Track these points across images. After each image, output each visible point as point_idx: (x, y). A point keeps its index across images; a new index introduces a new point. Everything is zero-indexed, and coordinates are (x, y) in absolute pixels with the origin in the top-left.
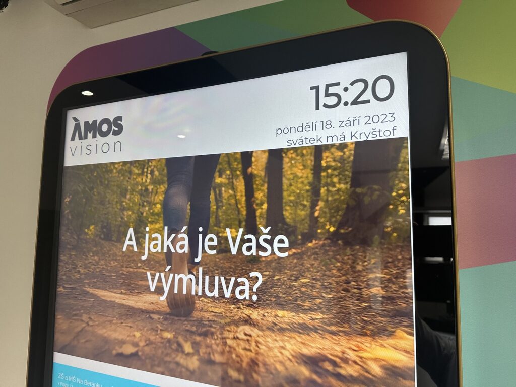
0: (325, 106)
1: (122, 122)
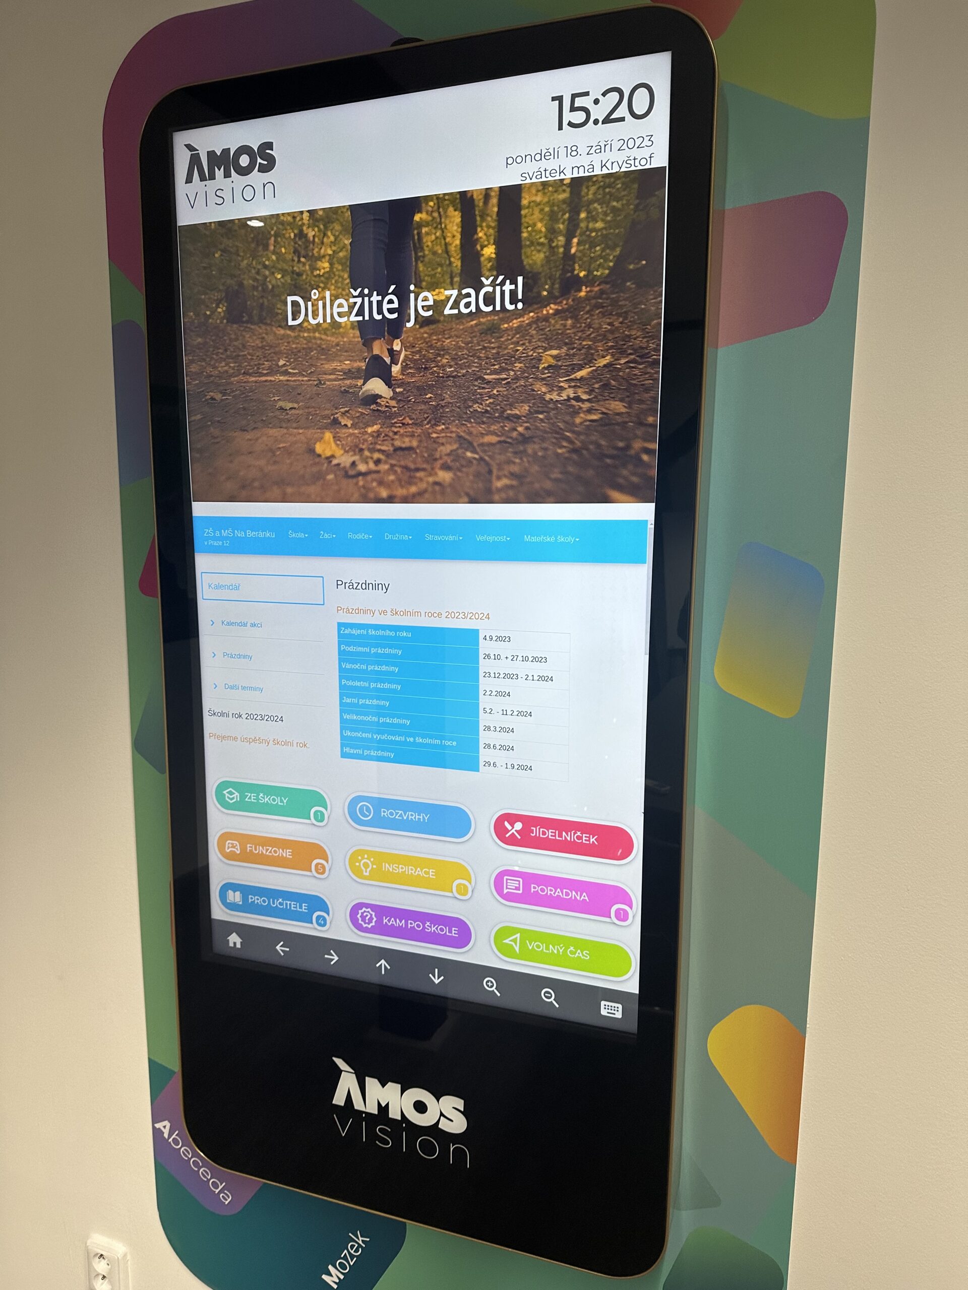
0: (570, 124)
1: (272, 150)
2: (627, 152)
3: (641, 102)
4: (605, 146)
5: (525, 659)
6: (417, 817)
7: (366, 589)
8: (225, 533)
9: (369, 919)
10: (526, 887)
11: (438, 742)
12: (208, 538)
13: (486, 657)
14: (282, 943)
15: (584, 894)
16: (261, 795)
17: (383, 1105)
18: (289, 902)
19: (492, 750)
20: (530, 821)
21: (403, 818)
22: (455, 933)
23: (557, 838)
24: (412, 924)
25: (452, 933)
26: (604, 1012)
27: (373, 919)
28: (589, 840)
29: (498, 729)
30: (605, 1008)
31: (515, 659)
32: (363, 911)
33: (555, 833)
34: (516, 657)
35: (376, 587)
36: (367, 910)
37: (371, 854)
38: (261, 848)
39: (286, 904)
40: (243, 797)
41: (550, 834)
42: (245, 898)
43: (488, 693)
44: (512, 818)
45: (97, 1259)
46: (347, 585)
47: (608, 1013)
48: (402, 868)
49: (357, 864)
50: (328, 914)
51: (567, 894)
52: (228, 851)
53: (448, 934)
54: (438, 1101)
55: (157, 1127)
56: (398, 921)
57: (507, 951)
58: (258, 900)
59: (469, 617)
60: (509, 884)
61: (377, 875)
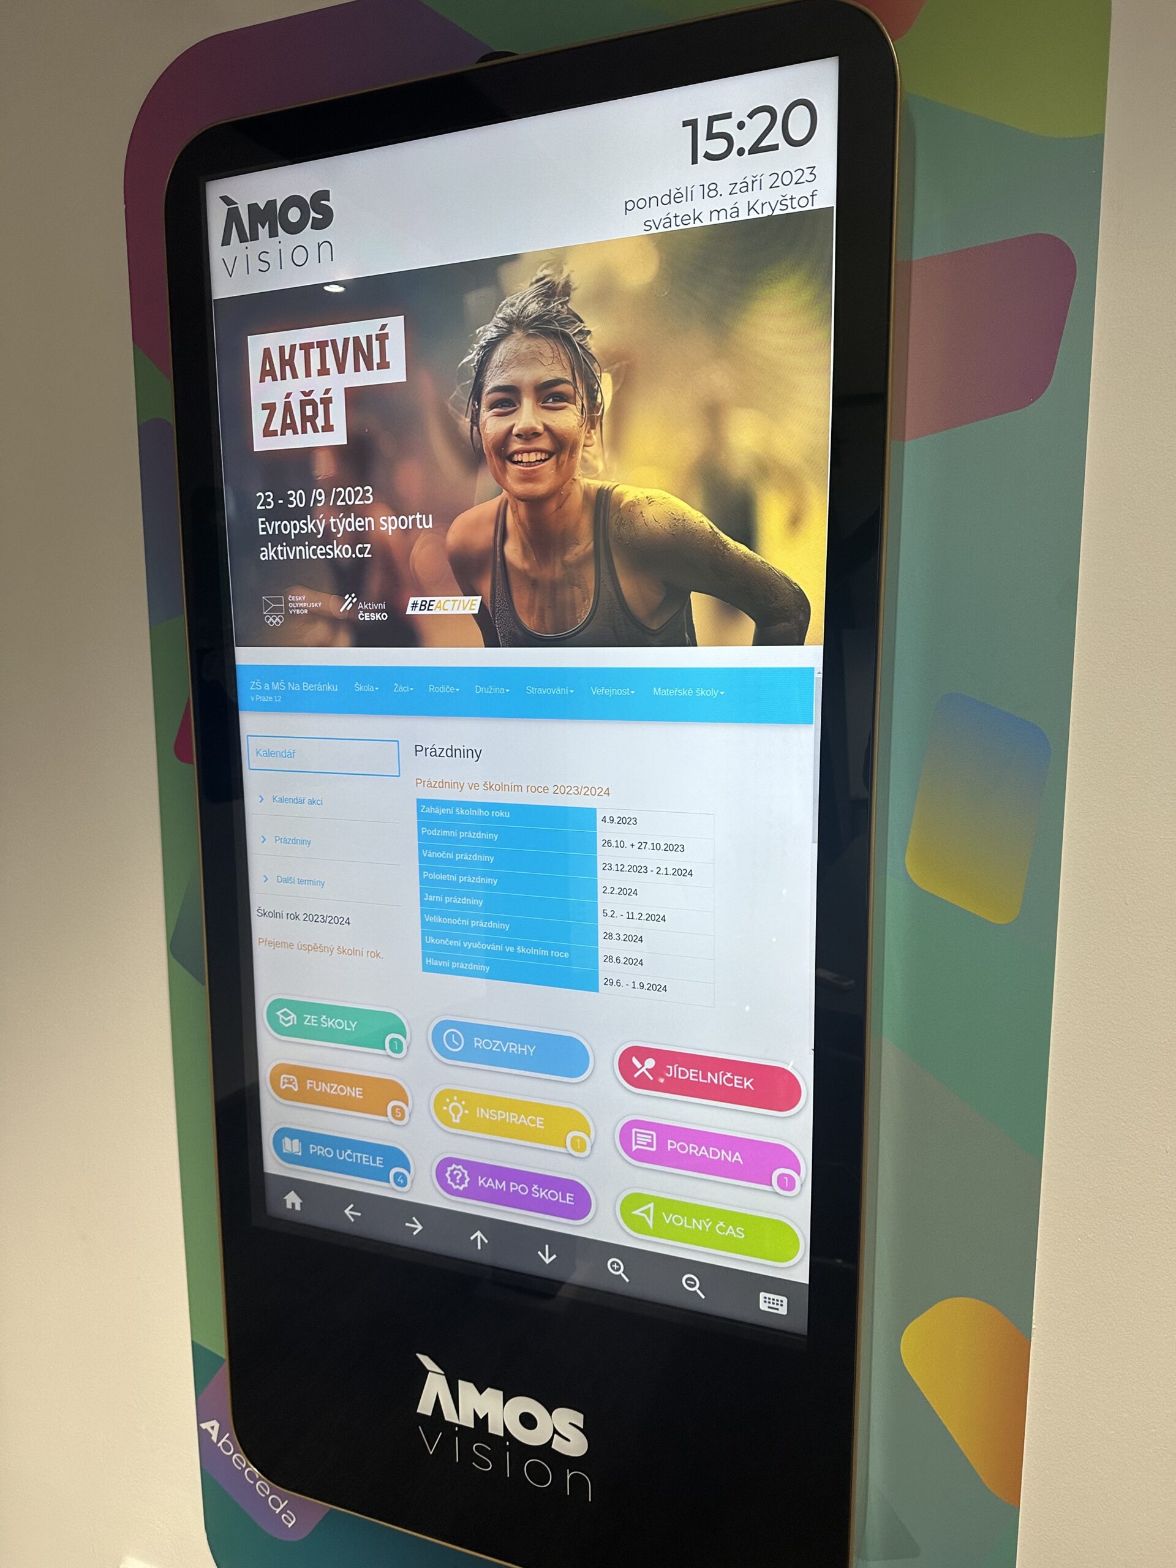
0: (708, 156)
1: (329, 201)
2: (782, 190)
3: (799, 124)
4: (753, 182)
5: (656, 847)
6: (520, 1049)
7: (452, 756)
8: (276, 687)
9: (460, 1179)
10: (661, 1144)
11: (545, 952)
12: (255, 693)
13: (606, 844)
14: (352, 1206)
15: (737, 1154)
16: (324, 1017)
17: (481, 1417)
18: (359, 1155)
19: (614, 965)
20: (664, 1057)
21: (502, 1050)
22: (570, 1200)
23: (701, 1080)
24: (515, 1187)
25: (566, 1200)
26: (763, 1307)
27: (465, 1179)
28: (743, 1084)
29: (623, 938)
30: (765, 1302)
31: (643, 847)
32: (452, 1168)
33: (698, 1073)
34: (644, 844)
35: (464, 753)
36: (458, 1167)
37: (462, 1095)
38: (324, 1085)
39: (357, 1156)
40: (301, 1019)
41: (692, 1075)
42: (305, 1148)
43: (609, 890)
44: (642, 1053)
46: (429, 751)
47: (769, 1307)
48: (502, 1115)
49: (445, 1108)
51: (715, 1154)
52: (283, 1088)
53: (560, 1201)
54: (551, 1415)
55: (204, 1428)
56: (497, 1182)
57: (638, 1225)
58: (321, 1151)
59: (583, 793)
60: (638, 1139)
61: (469, 1123)
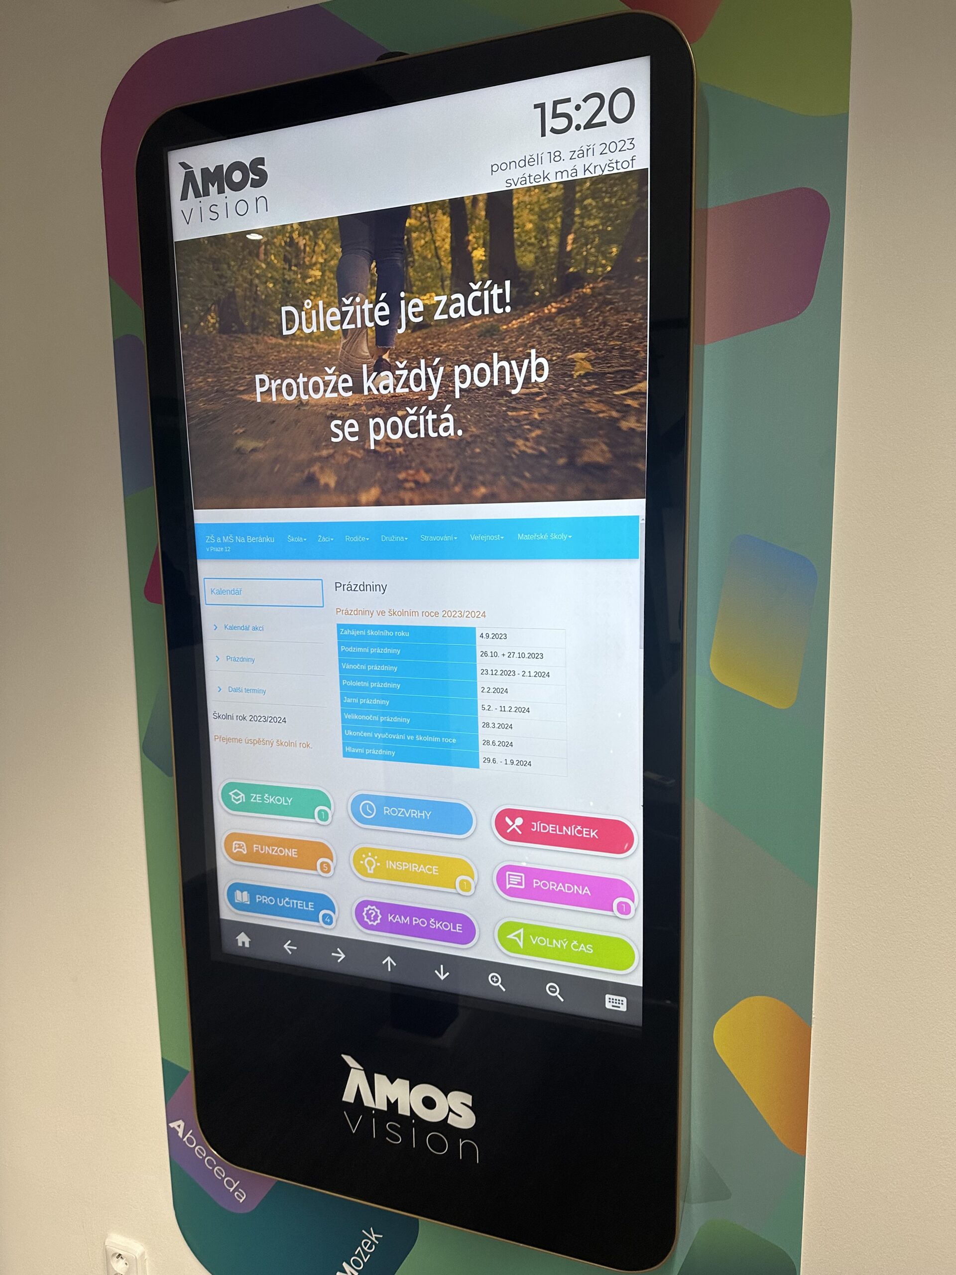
0: (553, 131)
1: (264, 165)
2: (610, 156)
3: (621, 106)
4: (588, 150)
5: (521, 656)
6: (419, 814)
7: (364, 590)
8: (225, 540)
9: (374, 917)
10: (529, 883)
11: (437, 739)
12: (210, 545)
13: (483, 655)
14: (289, 942)
15: (586, 888)
16: (266, 795)
17: (392, 1102)
18: (295, 901)
19: (491, 747)
20: (530, 817)
21: (405, 816)
22: (459, 930)
23: (558, 833)
24: (416, 921)
25: (456, 929)
26: (608, 1006)
27: (378, 916)
28: (590, 834)
29: (497, 726)
30: (610, 1002)
31: (511, 656)
32: (368, 908)
33: (556, 827)
34: (512, 654)
35: (373, 588)
36: (372, 908)
37: (374, 852)
38: (267, 848)
39: (293, 903)
40: (248, 798)
41: (551, 829)
42: (252, 898)
43: (486, 690)
44: (513, 814)
45: (115, 1259)
46: (346, 587)
47: (613, 1006)
48: (406, 866)
49: (362, 862)
50: (334, 913)
51: (569, 889)
52: (235, 851)
53: (452, 930)
54: (447, 1097)
55: (172, 1127)
56: (403, 917)
57: (512, 946)
58: (266, 900)
59: (465, 616)
60: (511, 879)
61: (380, 873)
